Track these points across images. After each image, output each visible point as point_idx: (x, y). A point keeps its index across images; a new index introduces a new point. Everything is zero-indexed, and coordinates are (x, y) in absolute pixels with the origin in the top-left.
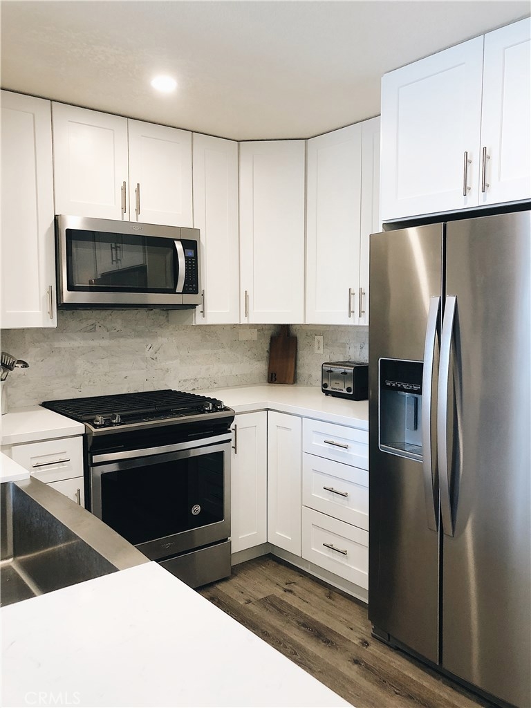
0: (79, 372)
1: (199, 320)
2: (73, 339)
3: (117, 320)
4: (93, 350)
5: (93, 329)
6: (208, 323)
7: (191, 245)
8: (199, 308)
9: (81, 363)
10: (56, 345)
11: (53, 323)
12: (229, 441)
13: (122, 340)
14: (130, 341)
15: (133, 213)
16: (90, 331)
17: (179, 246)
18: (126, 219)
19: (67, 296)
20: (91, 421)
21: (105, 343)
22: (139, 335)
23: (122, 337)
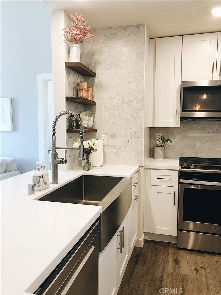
2: (194, 133)
4: (204, 137)
5: (204, 129)
10: (187, 135)
11: (178, 125)
13: (217, 134)
15: (218, 75)
18: (214, 79)
21: (209, 135)
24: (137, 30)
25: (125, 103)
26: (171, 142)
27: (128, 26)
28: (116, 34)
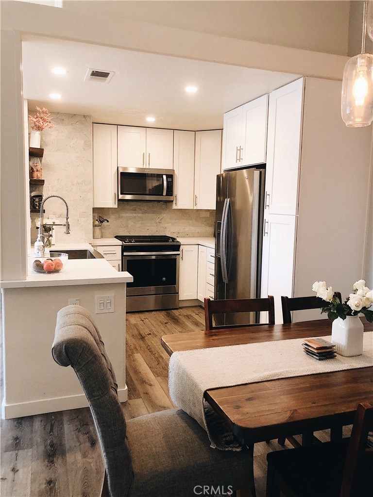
0: (129, 226)
1: (174, 207)
2: (127, 213)
3: (145, 207)
4: (135, 217)
5: (135, 210)
6: (179, 208)
7: (170, 177)
8: (174, 202)
9: (131, 223)
10: (121, 215)
11: (116, 206)
12: (179, 254)
13: (147, 214)
14: (150, 215)
15: (147, 164)
16: (134, 210)
17: (165, 177)
18: (145, 167)
19: (121, 197)
20: (124, 241)
21: (139, 215)
22: (154, 212)
23: (147, 213)
24: (84, 119)
25: (73, 185)
26: (108, 221)
27: (75, 115)
28: (63, 120)
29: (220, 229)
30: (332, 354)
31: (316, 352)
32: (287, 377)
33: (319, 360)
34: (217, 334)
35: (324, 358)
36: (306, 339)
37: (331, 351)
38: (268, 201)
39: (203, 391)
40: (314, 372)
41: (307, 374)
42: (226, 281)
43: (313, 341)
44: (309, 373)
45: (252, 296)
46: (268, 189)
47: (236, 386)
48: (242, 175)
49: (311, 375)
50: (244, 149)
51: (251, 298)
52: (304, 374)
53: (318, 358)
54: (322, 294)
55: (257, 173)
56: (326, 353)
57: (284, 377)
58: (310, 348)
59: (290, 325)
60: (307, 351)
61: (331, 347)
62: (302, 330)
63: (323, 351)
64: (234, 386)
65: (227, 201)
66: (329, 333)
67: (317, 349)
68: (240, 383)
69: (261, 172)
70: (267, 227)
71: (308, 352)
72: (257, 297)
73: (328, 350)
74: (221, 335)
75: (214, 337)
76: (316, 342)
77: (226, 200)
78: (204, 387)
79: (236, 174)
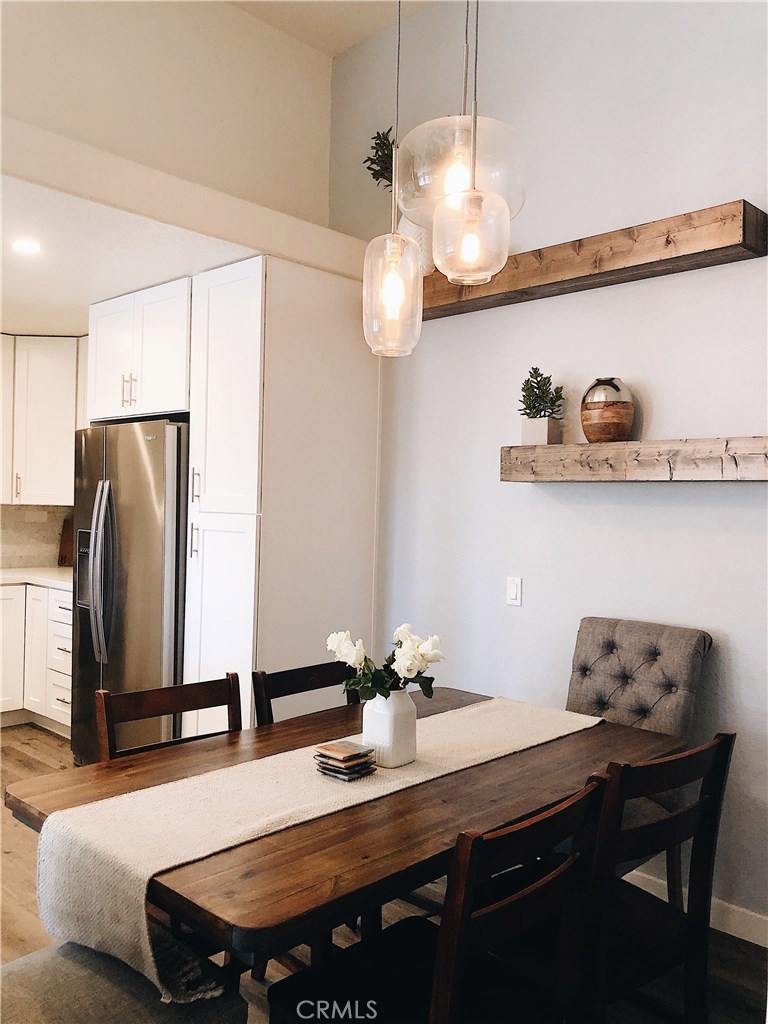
29: (88, 547)
30: (368, 767)
31: (343, 765)
32: (302, 821)
33: (349, 781)
34: (133, 763)
35: (357, 775)
36: (319, 745)
37: (366, 762)
38: (196, 486)
39: (147, 880)
40: (348, 805)
41: (336, 810)
42: (101, 658)
43: (335, 748)
44: (340, 807)
45: (166, 682)
46: (195, 462)
47: (210, 856)
48: (133, 433)
49: (344, 809)
50: (139, 381)
51: (164, 686)
52: (333, 810)
53: (346, 778)
54: (346, 655)
55: (171, 430)
56: (360, 767)
57: (297, 822)
58: (331, 762)
59: (271, 727)
60: (324, 768)
61: (365, 755)
62: (301, 732)
63: (355, 762)
64: (207, 857)
65: (104, 486)
66: (358, 730)
67: (345, 761)
68: (217, 849)
69: (179, 429)
70: (195, 540)
71: (327, 770)
72: (175, 683)
73: (362, 760)
74: (144, 764)
75: (131, 771)
76: (338, 749)
77: (100, 483)
78: (146, 872)
79: (117, 432)
